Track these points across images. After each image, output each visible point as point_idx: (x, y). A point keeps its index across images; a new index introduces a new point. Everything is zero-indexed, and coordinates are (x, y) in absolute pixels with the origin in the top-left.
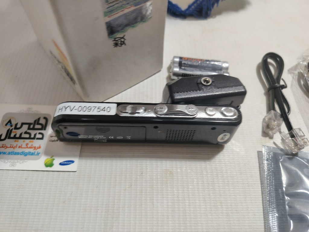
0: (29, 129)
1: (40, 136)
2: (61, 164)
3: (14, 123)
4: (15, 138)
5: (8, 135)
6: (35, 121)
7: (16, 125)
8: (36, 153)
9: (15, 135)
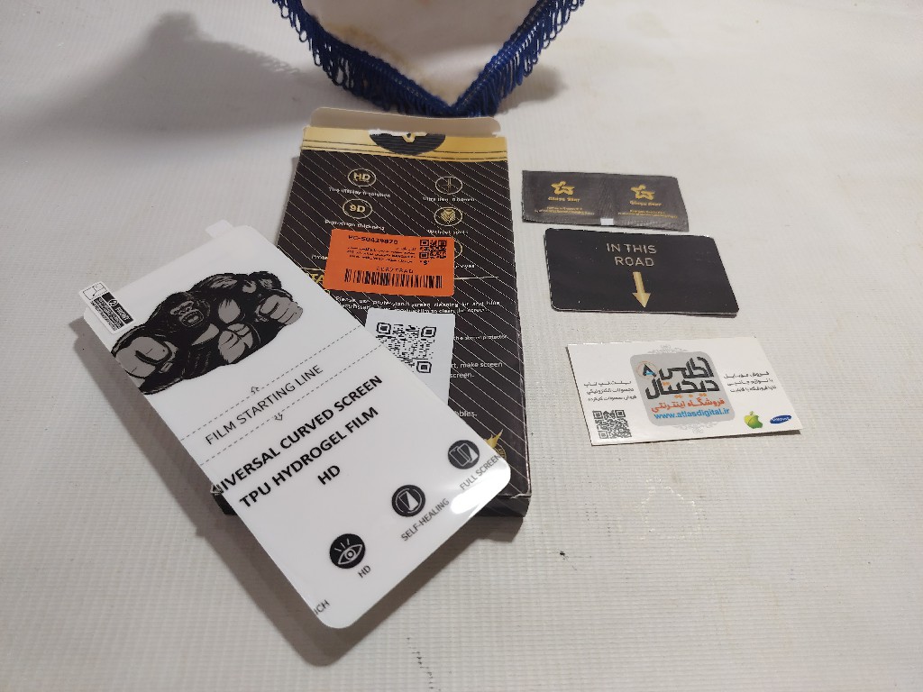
0: (685, 376)
1: (712, 386)
2: (772, 422)
3: (655, 370)
4: (671, 391)
5: (660, 391)
6: (688, 364)
7: (661, 372)
8: (722, 411)
9: (670, 388)
